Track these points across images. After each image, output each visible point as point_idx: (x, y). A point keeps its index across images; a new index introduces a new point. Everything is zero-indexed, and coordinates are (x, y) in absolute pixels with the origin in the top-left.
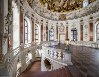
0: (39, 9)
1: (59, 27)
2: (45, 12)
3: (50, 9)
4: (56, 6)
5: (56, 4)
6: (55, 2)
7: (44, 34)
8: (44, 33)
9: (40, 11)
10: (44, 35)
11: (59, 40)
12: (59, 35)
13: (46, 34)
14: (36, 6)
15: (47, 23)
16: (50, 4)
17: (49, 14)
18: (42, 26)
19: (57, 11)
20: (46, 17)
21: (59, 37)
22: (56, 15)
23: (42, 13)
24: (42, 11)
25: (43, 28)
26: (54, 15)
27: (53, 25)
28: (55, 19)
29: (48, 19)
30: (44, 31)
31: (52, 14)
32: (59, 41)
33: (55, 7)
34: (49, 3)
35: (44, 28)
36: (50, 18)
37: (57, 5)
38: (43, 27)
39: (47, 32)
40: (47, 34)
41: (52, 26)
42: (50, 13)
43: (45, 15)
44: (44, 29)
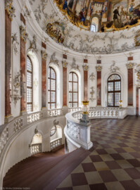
0: (79, 39)
1: (135, 68)
2: (91, 40)
3: (105, 28)
4: (123, 12)
5: (122, 9)
6: (117, 5)
7: (91, 90)
8: (92, 88)
9: (80, 41)
10: (92, 93)
11: (137, 105)
12: (137, 90)
13: (95, 89)
14: (70, 36)
15: (99, 62)
16: (104, 15)
17: (103, 39)
18: (86, 73)
19: (126, 24)
20: (95, 50)
21: (137, 97)
22: (123, 36)
23: (87, 45)
24: (85, 39)
25: (88, 76)
26: (117, 40)
27: (116, 65)
28: (123, 46)
29: (101, 52)
30: (92, 83)
31: (111, 39)
32: (137, 108)
33: (119, 17)
34: (101, 14)
35: (92, 75)
36: (108, 48)
37: (125, 10)
38: (89, 73)
39: (99, 86)
40: (100, 89)
41: (113, 67)
42: (106, 36)
43: (94, 46)
44: (92, 79)
